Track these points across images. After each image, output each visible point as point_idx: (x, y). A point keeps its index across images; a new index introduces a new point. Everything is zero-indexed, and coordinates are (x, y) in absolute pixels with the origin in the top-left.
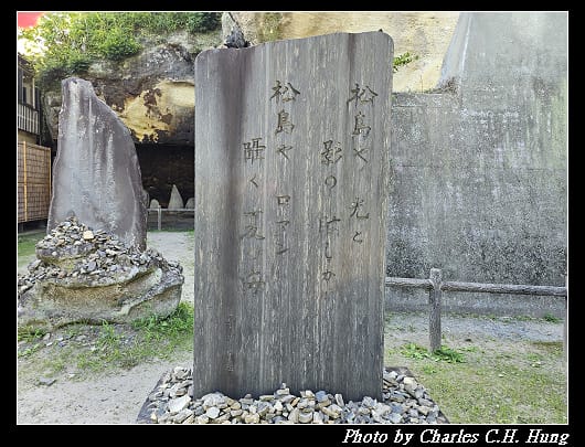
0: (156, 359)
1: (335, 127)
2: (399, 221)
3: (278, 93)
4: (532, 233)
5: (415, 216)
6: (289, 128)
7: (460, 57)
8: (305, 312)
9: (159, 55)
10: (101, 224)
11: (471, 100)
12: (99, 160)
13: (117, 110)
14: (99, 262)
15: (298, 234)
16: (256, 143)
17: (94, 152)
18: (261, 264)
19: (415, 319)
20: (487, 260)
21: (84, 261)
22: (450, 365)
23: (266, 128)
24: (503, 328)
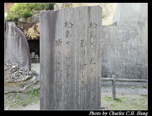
0: (33, 103)
1: (84, 35)
2: (103, 61)
3: (66, 25)
4: (139, 63)
5: (107, 59)
6: (70, 36)
7: (118, 16)
8: (76, 94)
9: (37, 16)
10: (18, 63)
11: (121, 28)
12: (17, 45)
13: (26, 31)
14: (17, 75)
15: (73, 69)
16: (59, 40)
17: (16, 43)
18: (61, 79)
19: (107, 88)
20: (127, 71)
21: (12, 74)
22: (118, 103)
23: (63, 36)
24: (132, 91)
